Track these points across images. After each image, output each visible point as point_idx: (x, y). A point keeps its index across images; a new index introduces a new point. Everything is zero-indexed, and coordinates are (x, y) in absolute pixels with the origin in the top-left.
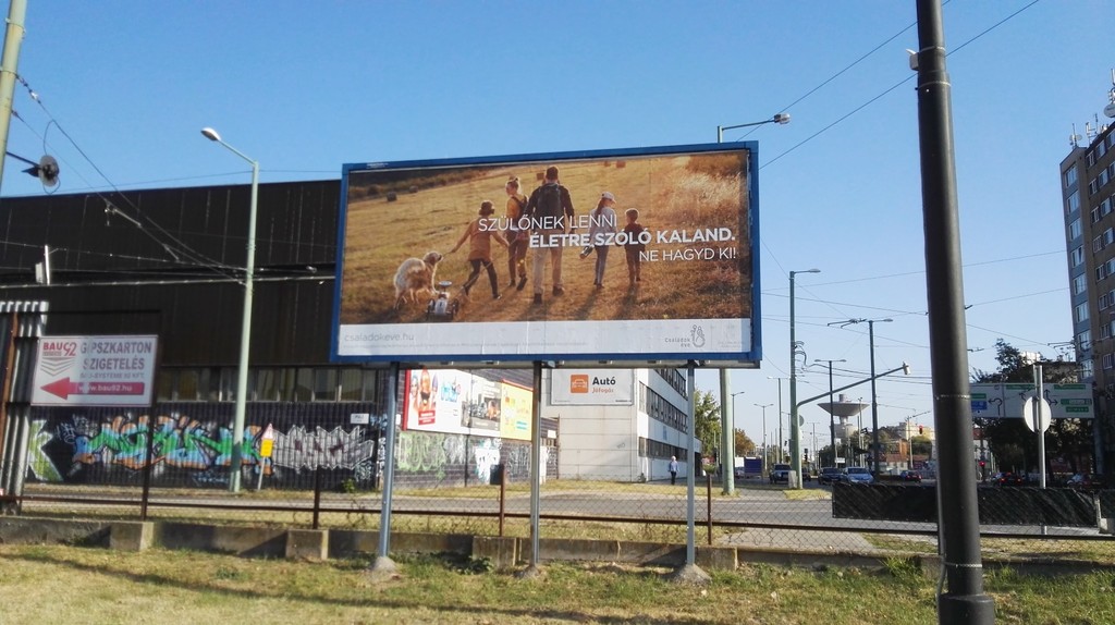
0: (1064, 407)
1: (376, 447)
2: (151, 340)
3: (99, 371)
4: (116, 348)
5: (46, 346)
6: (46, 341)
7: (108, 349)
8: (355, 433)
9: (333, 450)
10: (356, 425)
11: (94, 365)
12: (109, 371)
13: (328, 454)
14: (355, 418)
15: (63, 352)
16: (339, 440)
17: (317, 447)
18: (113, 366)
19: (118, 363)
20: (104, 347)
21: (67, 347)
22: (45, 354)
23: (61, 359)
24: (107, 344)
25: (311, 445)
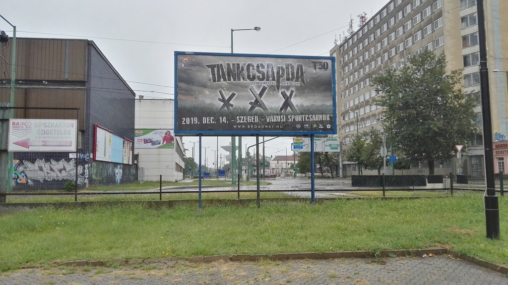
0: (330, 147)
1: (84, 169)
2: (74, 122)
3: (46, 135)
4: (54, 125)
5: (14, 123)
6: (14, 121)
7: (50, 125)
8: (72, 163)
9: (60, 171)
10: (72, 159)
11: (43, 133)
12: (51, 135)
13: (58, 172)
14: (71, 156)
15: (25, 127)
16: (64, 166)
17: (52, 170)
18: (54, 133)
19: (56, 132)
20: (47, 125)
21: (26, 124)
22: (13, 127)
23: (23, 130)
24: (49, 123)
25: (49, 168)
